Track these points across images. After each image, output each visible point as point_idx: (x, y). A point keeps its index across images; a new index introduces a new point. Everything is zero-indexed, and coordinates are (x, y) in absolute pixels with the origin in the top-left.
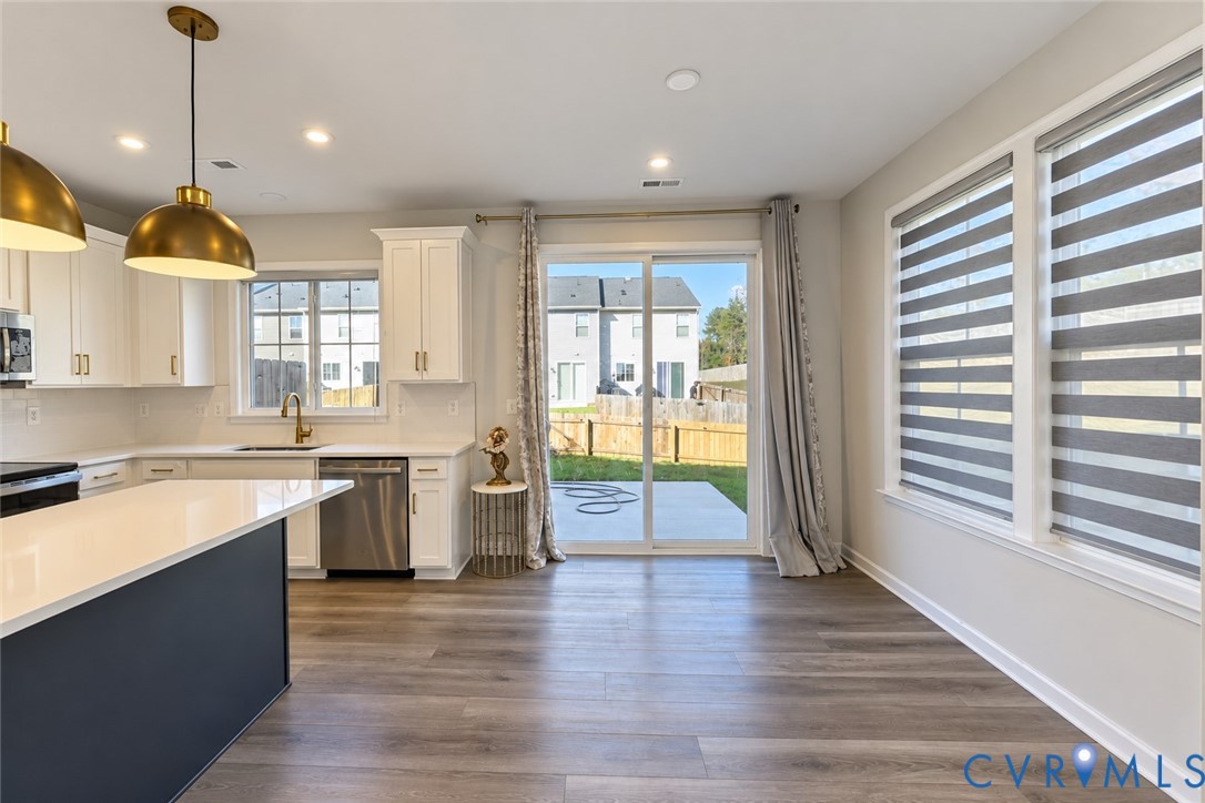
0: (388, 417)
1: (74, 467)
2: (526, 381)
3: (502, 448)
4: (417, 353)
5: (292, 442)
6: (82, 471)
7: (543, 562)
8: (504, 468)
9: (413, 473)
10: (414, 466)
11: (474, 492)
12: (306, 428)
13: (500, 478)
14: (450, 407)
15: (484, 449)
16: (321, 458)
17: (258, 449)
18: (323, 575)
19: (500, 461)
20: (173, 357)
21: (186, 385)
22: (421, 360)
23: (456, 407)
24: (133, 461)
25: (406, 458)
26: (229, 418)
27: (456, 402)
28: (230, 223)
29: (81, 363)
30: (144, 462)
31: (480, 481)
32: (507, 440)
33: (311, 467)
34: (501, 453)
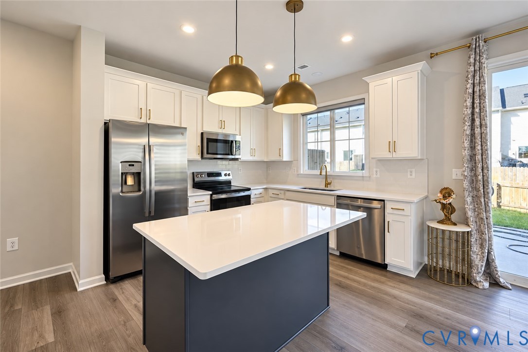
0: (370, 177)
1: (249, 189)
2: (472, 157)
3: (450, 200)
4: (390, 142)
5: (323, 187)
6: (252, 191)
7: (486, 285)
8: (451, 214)
9: (388, 210)
10: (389, 206)
11: (428, 226)
12: (329, 181)
13: (447, 220)
14: (409, 173)
15: (436, 201)
16: (338, 196)
17: (309, 189)
18: (338, 253)
19: (448, 209)
20: (280, 149)
21: (284, 160)
22: (392, 146)
23: (414, 174)
24: (266, 189)
25: (384, 201)
26: (298, 174)
27: (414, 170)
28: (308, 87)
29: (253, 152)
30: (270, 190)
31: (432, 220)
32: (454, 196)
33: (332, 200)
34: (450, 204)
